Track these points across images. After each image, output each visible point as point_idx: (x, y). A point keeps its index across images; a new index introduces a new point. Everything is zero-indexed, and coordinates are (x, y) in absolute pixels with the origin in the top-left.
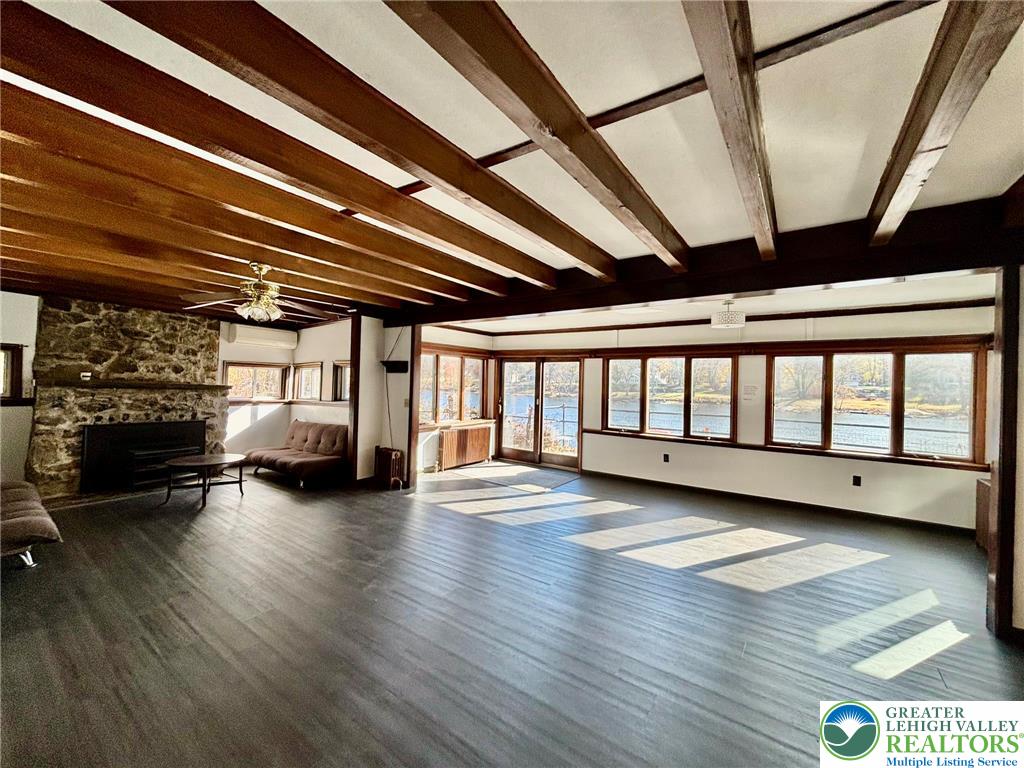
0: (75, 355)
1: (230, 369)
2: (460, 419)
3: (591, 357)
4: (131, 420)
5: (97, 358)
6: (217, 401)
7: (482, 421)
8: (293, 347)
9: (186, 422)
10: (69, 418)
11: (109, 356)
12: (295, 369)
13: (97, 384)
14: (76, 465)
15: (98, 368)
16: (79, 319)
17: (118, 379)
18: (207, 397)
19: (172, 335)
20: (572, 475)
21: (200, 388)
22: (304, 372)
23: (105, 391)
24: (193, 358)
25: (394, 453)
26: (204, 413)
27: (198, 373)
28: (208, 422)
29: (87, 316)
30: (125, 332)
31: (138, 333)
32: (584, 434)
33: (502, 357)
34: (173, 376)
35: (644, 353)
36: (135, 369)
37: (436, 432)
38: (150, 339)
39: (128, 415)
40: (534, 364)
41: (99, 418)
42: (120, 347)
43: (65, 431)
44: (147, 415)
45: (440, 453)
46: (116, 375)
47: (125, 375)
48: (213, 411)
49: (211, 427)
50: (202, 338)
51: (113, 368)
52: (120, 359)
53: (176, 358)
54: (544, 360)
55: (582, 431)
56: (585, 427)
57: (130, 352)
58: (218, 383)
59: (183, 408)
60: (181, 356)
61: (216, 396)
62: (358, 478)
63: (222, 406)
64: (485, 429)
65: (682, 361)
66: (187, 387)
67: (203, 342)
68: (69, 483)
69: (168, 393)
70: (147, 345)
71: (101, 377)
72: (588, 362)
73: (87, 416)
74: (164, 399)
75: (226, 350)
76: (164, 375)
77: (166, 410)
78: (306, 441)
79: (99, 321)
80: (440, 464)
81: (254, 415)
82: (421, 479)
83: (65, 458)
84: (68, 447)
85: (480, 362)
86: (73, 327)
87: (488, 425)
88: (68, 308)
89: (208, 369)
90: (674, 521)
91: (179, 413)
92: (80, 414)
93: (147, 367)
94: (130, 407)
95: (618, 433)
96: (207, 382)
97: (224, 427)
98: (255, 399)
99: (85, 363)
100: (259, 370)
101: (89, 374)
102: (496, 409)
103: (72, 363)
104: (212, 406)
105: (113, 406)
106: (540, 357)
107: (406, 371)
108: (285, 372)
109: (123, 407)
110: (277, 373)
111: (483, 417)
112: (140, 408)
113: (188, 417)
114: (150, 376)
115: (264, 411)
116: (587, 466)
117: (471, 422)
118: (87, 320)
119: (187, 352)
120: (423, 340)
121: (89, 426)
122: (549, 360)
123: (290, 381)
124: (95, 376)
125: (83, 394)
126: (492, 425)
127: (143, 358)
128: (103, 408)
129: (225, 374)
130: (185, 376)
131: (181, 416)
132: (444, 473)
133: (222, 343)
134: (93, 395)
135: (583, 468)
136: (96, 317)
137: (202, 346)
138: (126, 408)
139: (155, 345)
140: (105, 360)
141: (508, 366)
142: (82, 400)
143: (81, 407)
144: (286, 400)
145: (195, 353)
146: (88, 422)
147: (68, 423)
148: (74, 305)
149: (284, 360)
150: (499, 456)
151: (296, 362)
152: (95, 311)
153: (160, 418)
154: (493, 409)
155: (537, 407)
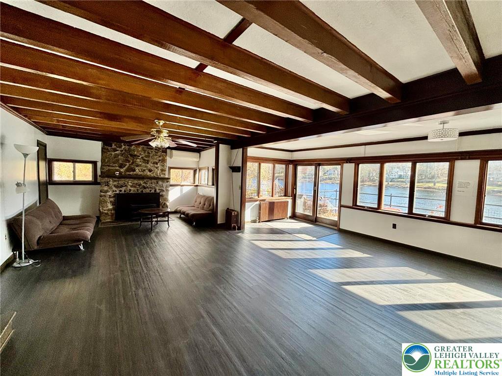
0: (114, 165)
1: (172, 170)
2: (272, 196)
3: (347, 163)
4: (132, 192)
5: (121, 166)
6: (165, 184)
7: (284, 197)
8: (198, 160)
9: (153, 193)
10: (111, 190)
11: (126, 165)
12: (199, 170)
13: (121, 176)
14: (114, 209)
15: (122, 170)
16: (115, 150)
17: (129, 175)
18: (160, 183)
19: (148, 155)
20: (332, 231)
21: (157, 179)
22: (203, 172)
23: (123, 179)
24: (156, 166)
25: (233, 212)
26: (159, 190)
27: (158, 172)
28: (161, 194)
29: (118, 149)
30: (131, 155)
31: (135, 156)
32: (342, 208)
33: (296, 163)
34: (149, 173)
35: (381, 160)
36: (134, 170)
37: (258, 203)
38: (140, 158)
39: (131, 190)
40: (313, 167)
41: (121, 191)
42: (129, 161)
43: (110, 196)
44: (137, 190)
45: (260, 213)
46: (128, 173)
47: (131, 173)
48: (163, 189)
49: (162, 196)
50: (160, 157)
51: (127, 170)
52: (129, 166)
53: (150, 166)
54: (319, 165)
55: (341, 206)
56: (342, 204)
57: (133, 163)
58: (167, 176)
59: (151, 187)
60: (152, 165)
61: (164, 182)
62: (218, 223)
63: (166, 187)
64: (285, 202)
65: (409, 165)
66: (154, 178)
67: (160, 159)
68: (112, 215)
69: (145, 181)
70: (138, 160)
71: (123, 174)
72: (346, 165)
73: (116, 190)
74: (144, 183)
75: (170, 162)
76: (145, 173)
77: (145, 188)
78: (200, 203)
79: (122, 151)
80: (259, 219)
81: (181, 191)
82: (248, 226)
83: (110, 207)
84: (111, 202)
85: (284, 166)
86: (113, 153)
87: (288, 200)
88: (111, 146)
89: (162, 170)
90: (391, 268)
91: (150, 189)
92: (114, 189)
93: (139, 170)
94: (132, 186)
95: (363, 209)
96: (162, 176)
97: (167, 196)
98: (181, 184)
99: (117, 168)
100: (184, 170)
101: (118, 173)
102: (293, 191)
103: (112, 168)
104: (162, 186)
105: (126, 186)
106: (318, 163)
107: (240, 172)
108: (195, 171)
109: (129, 187)
110: (192, 172)
111: (285, 196)
112: (135, 187)
113: (153, 191)
114: (140, 173)
115: (186, 189)
116: (343, 226)
117: (278, 198)
118: (118, 150)
119: (154, 163)
120: (248, 155)
121: (117, 194)
122: (323, 165)
123: (197, 175)
124: (121, 173)
125: (115, 181)
126: (290, 200)
127: (137, 166)
128: (122, 187)
129: (169, 173)
130: (153, 173)
131: (150, 191)
132: (261, 224)
133: (168, 158)
134: (118, 181)
135: (340, 227)
136: (121, 149)
137: (160, 160)
138: (130, 187)
139: (142, 160)
140: (124, 167)
141: (300, 168)
142: (115, 183)
143: (115, 186)
144: (195, 185)
145: (157, 164)
146: (117, 192)
147: (111, 192)
148: (113, 145)
149: (194, 166)
150: (294, 216)
151: (200, 167)
152: (120, 147)
153: (142, 191)
154: (291, 191)
155: (315, 191)
